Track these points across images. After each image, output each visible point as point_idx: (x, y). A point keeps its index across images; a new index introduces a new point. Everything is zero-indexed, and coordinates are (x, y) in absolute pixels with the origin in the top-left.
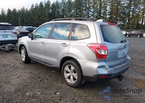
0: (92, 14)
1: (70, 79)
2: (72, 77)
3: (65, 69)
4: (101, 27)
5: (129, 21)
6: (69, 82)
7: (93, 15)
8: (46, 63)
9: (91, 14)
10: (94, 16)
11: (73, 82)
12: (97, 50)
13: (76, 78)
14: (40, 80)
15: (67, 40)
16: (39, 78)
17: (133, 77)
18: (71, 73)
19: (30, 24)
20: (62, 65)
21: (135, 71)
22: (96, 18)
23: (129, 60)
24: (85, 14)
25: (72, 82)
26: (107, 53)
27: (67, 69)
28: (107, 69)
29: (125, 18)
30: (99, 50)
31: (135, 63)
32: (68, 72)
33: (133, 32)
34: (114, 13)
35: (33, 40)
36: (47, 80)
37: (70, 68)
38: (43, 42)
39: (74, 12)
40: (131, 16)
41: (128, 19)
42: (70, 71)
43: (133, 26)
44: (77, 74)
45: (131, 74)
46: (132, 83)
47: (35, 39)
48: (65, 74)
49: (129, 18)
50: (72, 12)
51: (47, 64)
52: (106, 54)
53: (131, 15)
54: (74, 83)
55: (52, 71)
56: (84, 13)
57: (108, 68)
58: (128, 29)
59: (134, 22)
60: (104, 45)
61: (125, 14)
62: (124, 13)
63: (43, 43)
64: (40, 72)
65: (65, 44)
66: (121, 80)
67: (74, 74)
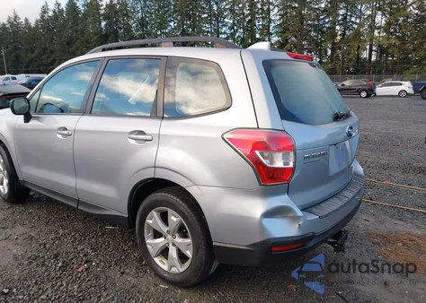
0: (228, 31)
1: (167, 259)
2: (173, 252)
3: (149, 221)
4: (268, 67)
5: (333, 50)
6: (165, 268)
7: (232, 35)
8: (79, 202)
9: (225, 33)
10: (234, 39)
11: (179, 269)
12: (257, 152)
13: (189, 253)
14: (60, 265)
15: (151, 117)
16: (56, 256)
17: (372, 228)
18: (169, 237)
19: (38, 66)
20: (137, 210)
21: (374, 204)
22: (241, 43)
23: (360, 176)
24: (208, 32)
25: (174, 270)
26: (295, 163)
27: (155, 222)
28: (296, 218)
29: (322, 42)
30: (266, 154)
31: (370, 177)
32: (157, 235)
33: (347, 83)
34: (291, 28)
35: (32, 122)
36: (86, 262)
37: (164, 218)
38: (65, 129)
39: (175, 28)
40: (339, 38)
41: (330, 45)
42: (164, 229)
43: (345, 66)
44: (189, 241)
45: (364, 217)
46: (373, 252)
47: (37, 118)
48: (147, 241)
49: (334, 44)
50: (169, 28)
51: (85, 204)
52: (291, 165)
53: (339, 33)
54: (182, 270)
55: (105, 225)
56: (204, 31)
57: (300, 213)
58: (333, 74)
59: (349, 54)
60: (284, 135)
61: (323, 32)
62: (319, 29)
63: (66, 132)
64: (61, 231)
65: (142, 133)
66: (341, 250)
67: (179, 240)
